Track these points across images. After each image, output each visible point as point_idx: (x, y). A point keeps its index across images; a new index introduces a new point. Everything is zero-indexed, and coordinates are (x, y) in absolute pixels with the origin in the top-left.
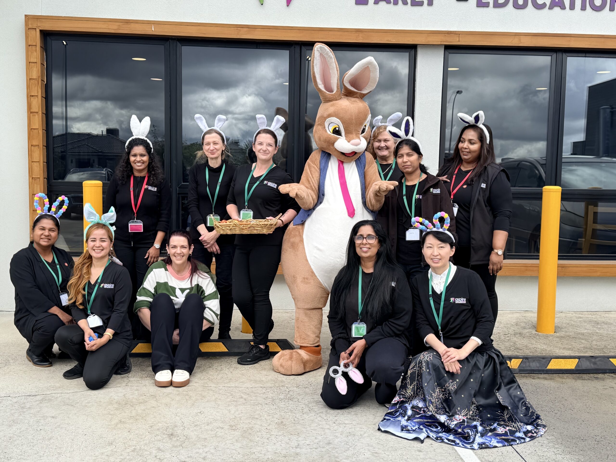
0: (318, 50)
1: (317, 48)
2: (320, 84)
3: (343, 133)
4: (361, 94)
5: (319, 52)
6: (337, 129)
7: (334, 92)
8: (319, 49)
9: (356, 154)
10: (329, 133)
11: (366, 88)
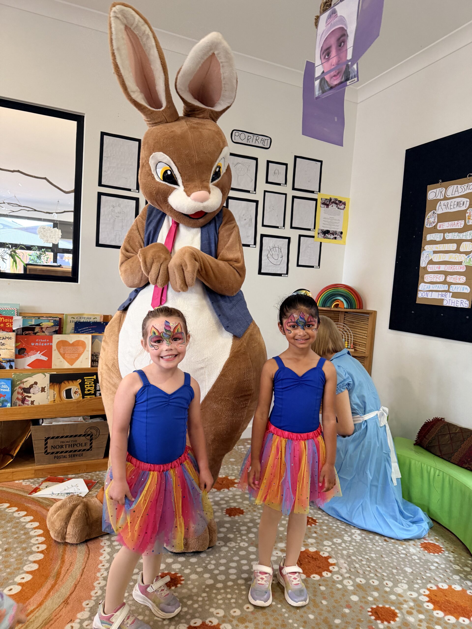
0: (117, 18)
1: (115, 12)
2: (134, 92)
3: (180, 181)
4: (212, 111)
5: (123, 23)
6: (169, 173)
7: (163, 108)
8: (119, 16)
9: (207, 215)
10: (158, 180)
11: (221, 102)
